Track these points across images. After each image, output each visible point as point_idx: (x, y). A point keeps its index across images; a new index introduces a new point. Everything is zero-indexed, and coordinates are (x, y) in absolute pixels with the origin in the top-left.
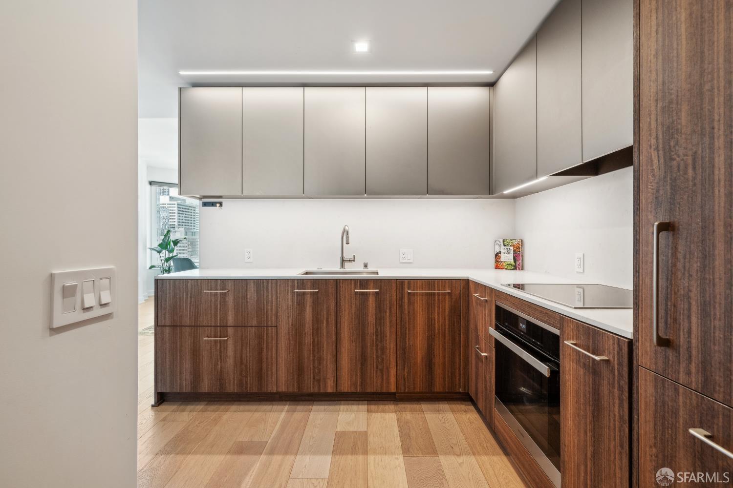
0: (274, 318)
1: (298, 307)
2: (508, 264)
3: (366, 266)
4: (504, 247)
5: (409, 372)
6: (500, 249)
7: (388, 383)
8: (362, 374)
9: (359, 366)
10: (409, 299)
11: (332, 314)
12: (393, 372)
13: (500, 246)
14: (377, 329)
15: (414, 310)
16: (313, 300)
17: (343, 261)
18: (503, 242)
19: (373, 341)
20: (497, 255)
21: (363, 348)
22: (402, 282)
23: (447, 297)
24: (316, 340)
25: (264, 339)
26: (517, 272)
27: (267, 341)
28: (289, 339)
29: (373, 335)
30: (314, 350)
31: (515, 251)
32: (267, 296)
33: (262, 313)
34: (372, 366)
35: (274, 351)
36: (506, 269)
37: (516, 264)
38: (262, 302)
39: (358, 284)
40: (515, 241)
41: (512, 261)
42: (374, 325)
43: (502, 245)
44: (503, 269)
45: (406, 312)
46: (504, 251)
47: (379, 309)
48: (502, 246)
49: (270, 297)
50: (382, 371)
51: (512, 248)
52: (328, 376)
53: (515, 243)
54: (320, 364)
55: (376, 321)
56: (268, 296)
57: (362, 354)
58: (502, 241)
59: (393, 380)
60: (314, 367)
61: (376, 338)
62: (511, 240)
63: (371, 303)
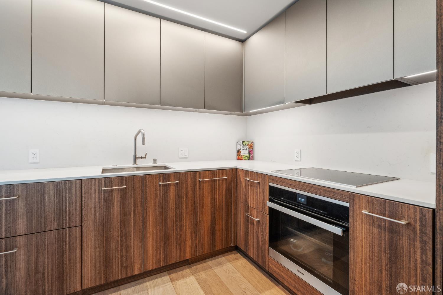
0: (78, 218)
1: (105, 203)
2: (245, 157)
3: (155, 161)
4: (243, 146)
5: (199, 240)
6: (241, 147)
7: (185, 253)
8: (164, 251)
9: (162, 245)
10: (200, 185)
11: (139, 205)
12: (188, 243)
13: (240, 145)
14: (176, 212)
15: (203, 194)
16: (121, 196)
17: (136, 158)
18: (243, 143)
19: (174, 222)
20: (239, 151)
21: (166, 229)
22: (195, 174)
23: (224, 182)
24: (124, 231)
25: (66, 241)
26: (251, 161)
27: (69, 243)
28: (95, 236)
29: (174, 217)
30: (121, 241)
31: (249, 148)
32: (70, 197)
33: (64, 216)
34: (173, 243)
35: (79, 250)
36: (244, 160)
37: (250, 156)
38: (64, 203)
39: (162, 177)
40: (249, 142)
41: (248, 154)
42: (175, 210)
43: (242, 144)
44: (242, 159)
45: (198, 196)
46: (243, 148)
47: (178, 197)
48: (242, 146)
49: (73, 197)
50: (180, 244)
51: (248, 147)
52: (135, 261)
53: (250, 143)
54: (127, 252)
55: (176, 206)
56: (72, 196)
57: (165, 235)
58: (241, 142)
59: (188, 250)
60: (122, 256)
61: (176, 220)
62: (247, 142)
63: (172, 192)
